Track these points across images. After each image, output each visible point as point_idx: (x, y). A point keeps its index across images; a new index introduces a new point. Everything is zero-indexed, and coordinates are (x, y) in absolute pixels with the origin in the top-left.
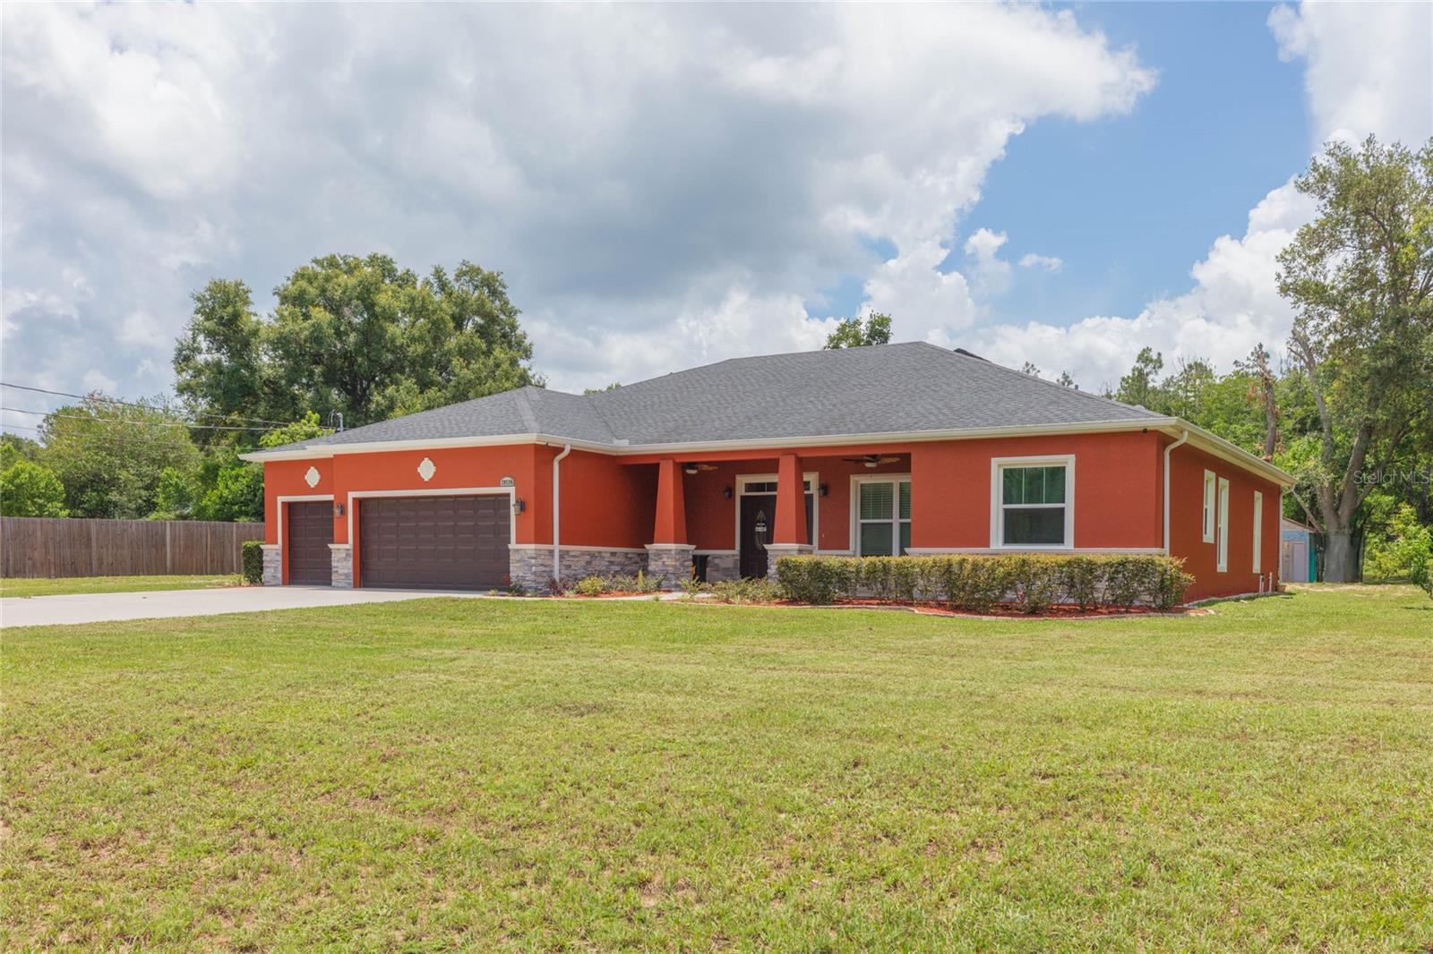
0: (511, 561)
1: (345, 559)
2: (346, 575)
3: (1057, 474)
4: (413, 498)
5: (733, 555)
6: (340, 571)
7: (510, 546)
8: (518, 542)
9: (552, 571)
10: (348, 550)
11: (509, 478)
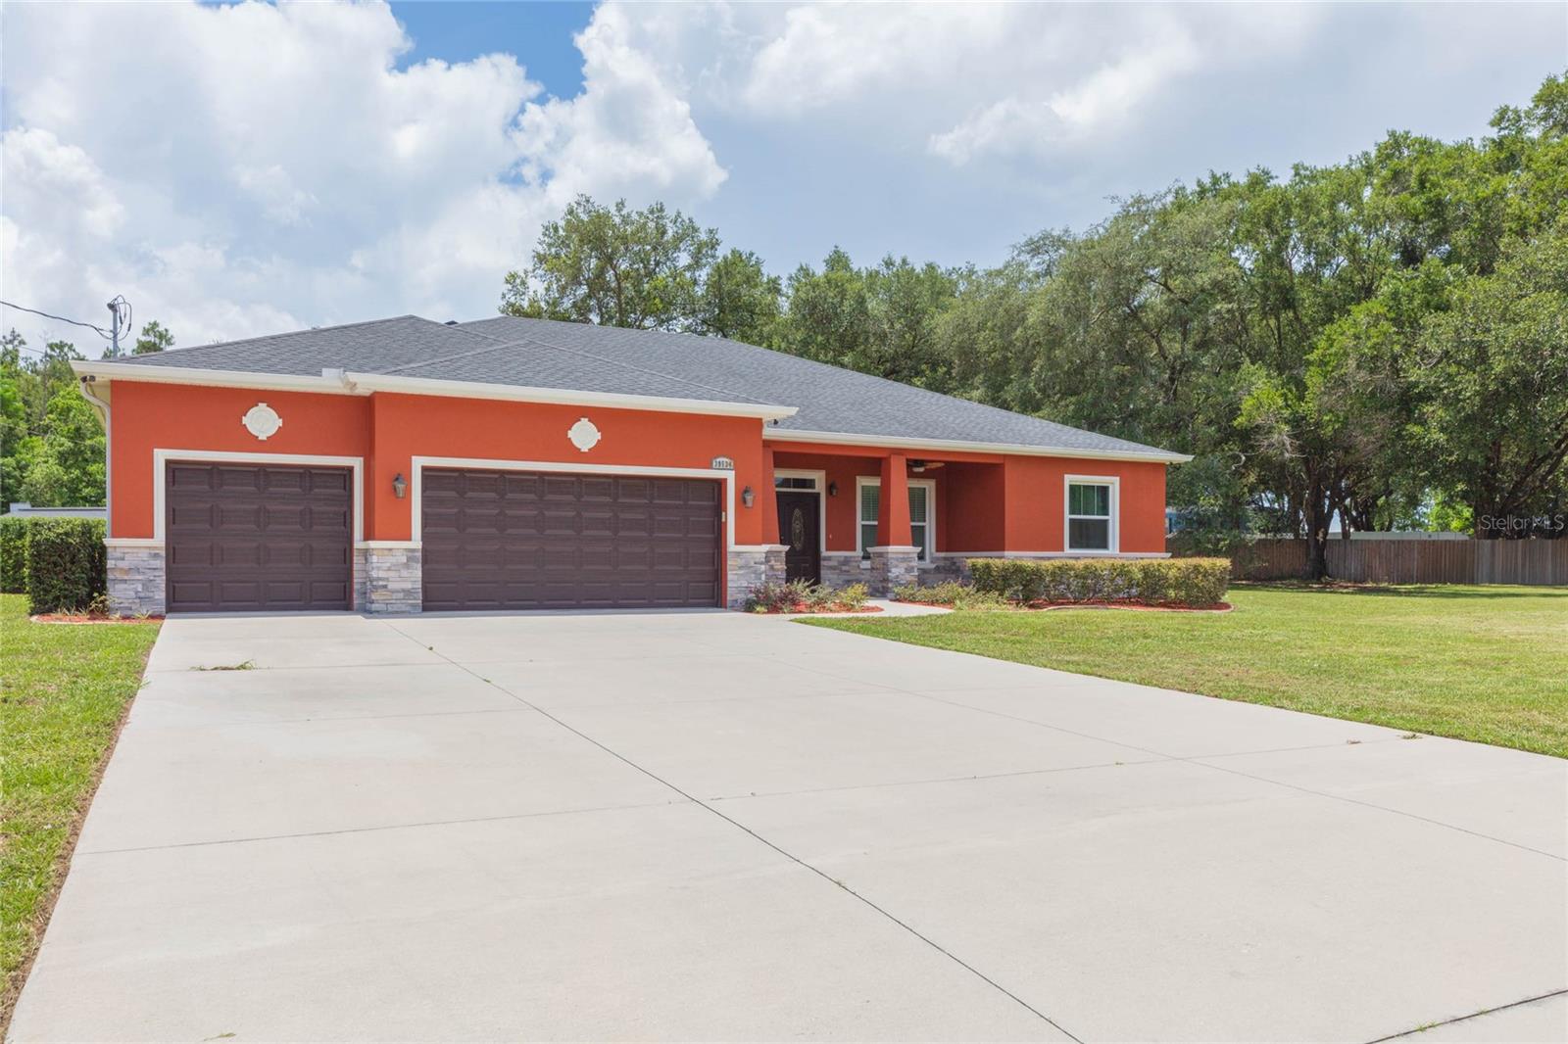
0: (728, 567)
1: (407, 566)
2: (408, 593)
3: (1104, 491)
4: (533, 473)
6: (391, 586)
7: (728, 548)
8: (738, 542)
10: (413, 550)
11: (725, 460)
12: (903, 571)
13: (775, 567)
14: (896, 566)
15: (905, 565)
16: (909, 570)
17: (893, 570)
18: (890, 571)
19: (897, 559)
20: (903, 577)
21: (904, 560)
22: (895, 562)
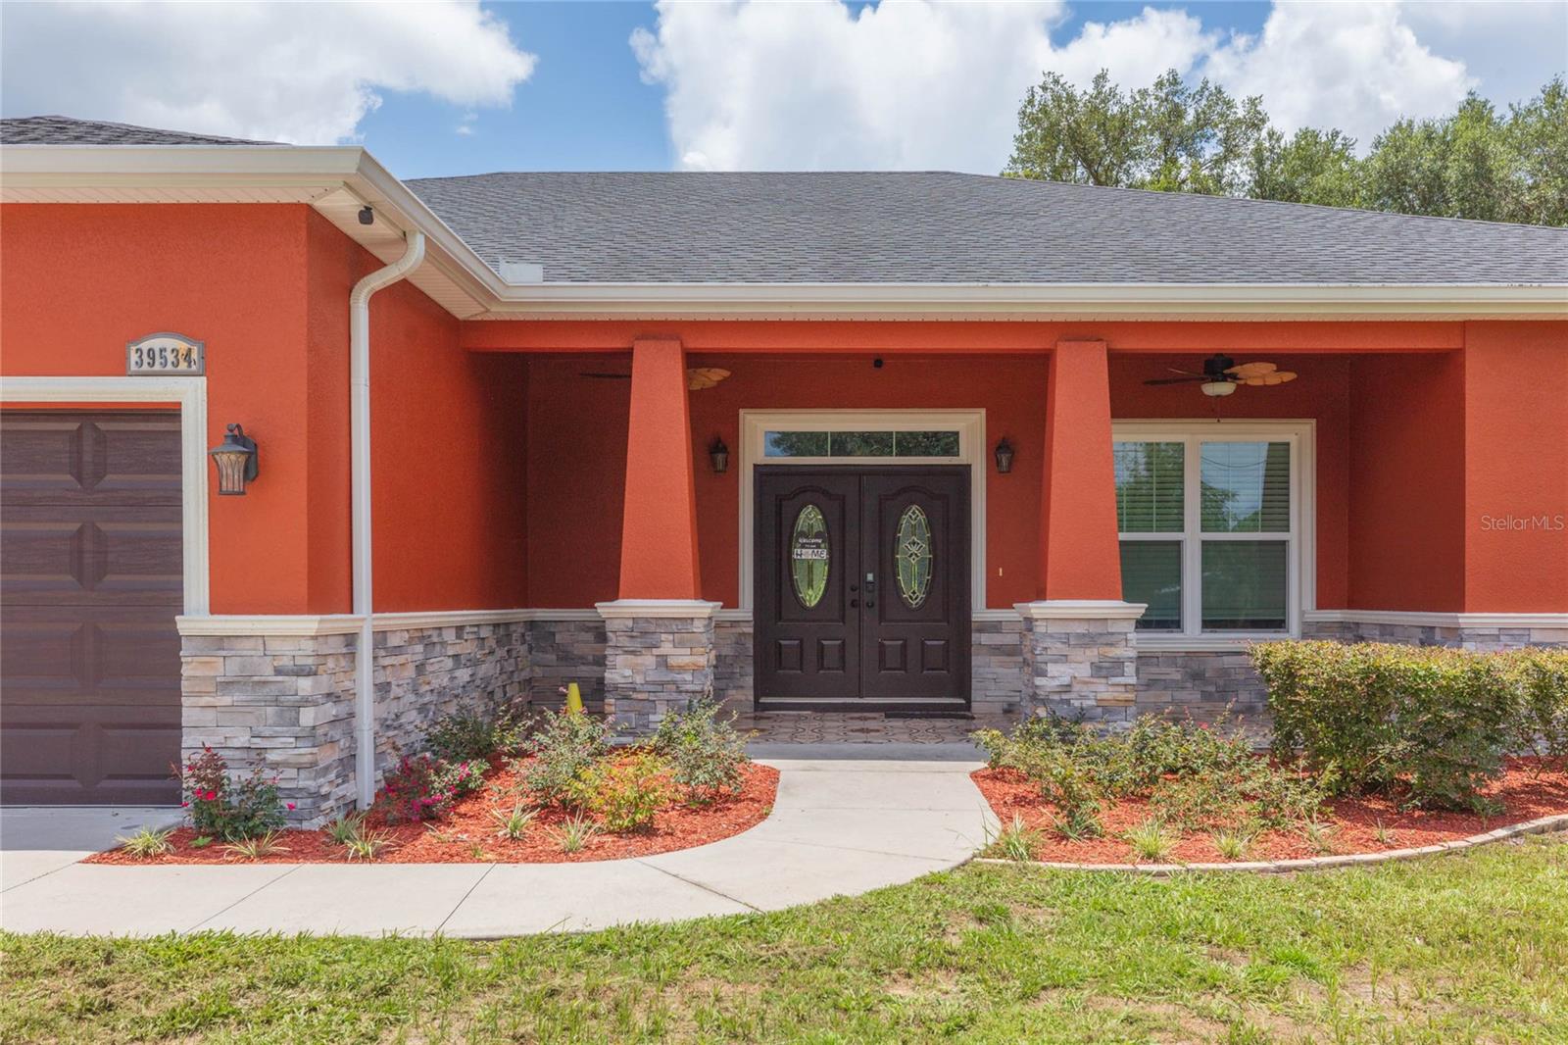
0: (185, 685)
5: (734, 623)
7: (185, 625)
8: (220, 604)
9: (352, 715)
11: (169, 343)
12: (1084, 671)
13: (672, 661)
14: (1064, 659)
15: (1092, 654)
16: (1105, 669)
17: (1052, 669)
18: (1043, 674)
19: (1066, 639)
20: (1085, 690)
21: (1088, 640)
22: (1057, 648)
